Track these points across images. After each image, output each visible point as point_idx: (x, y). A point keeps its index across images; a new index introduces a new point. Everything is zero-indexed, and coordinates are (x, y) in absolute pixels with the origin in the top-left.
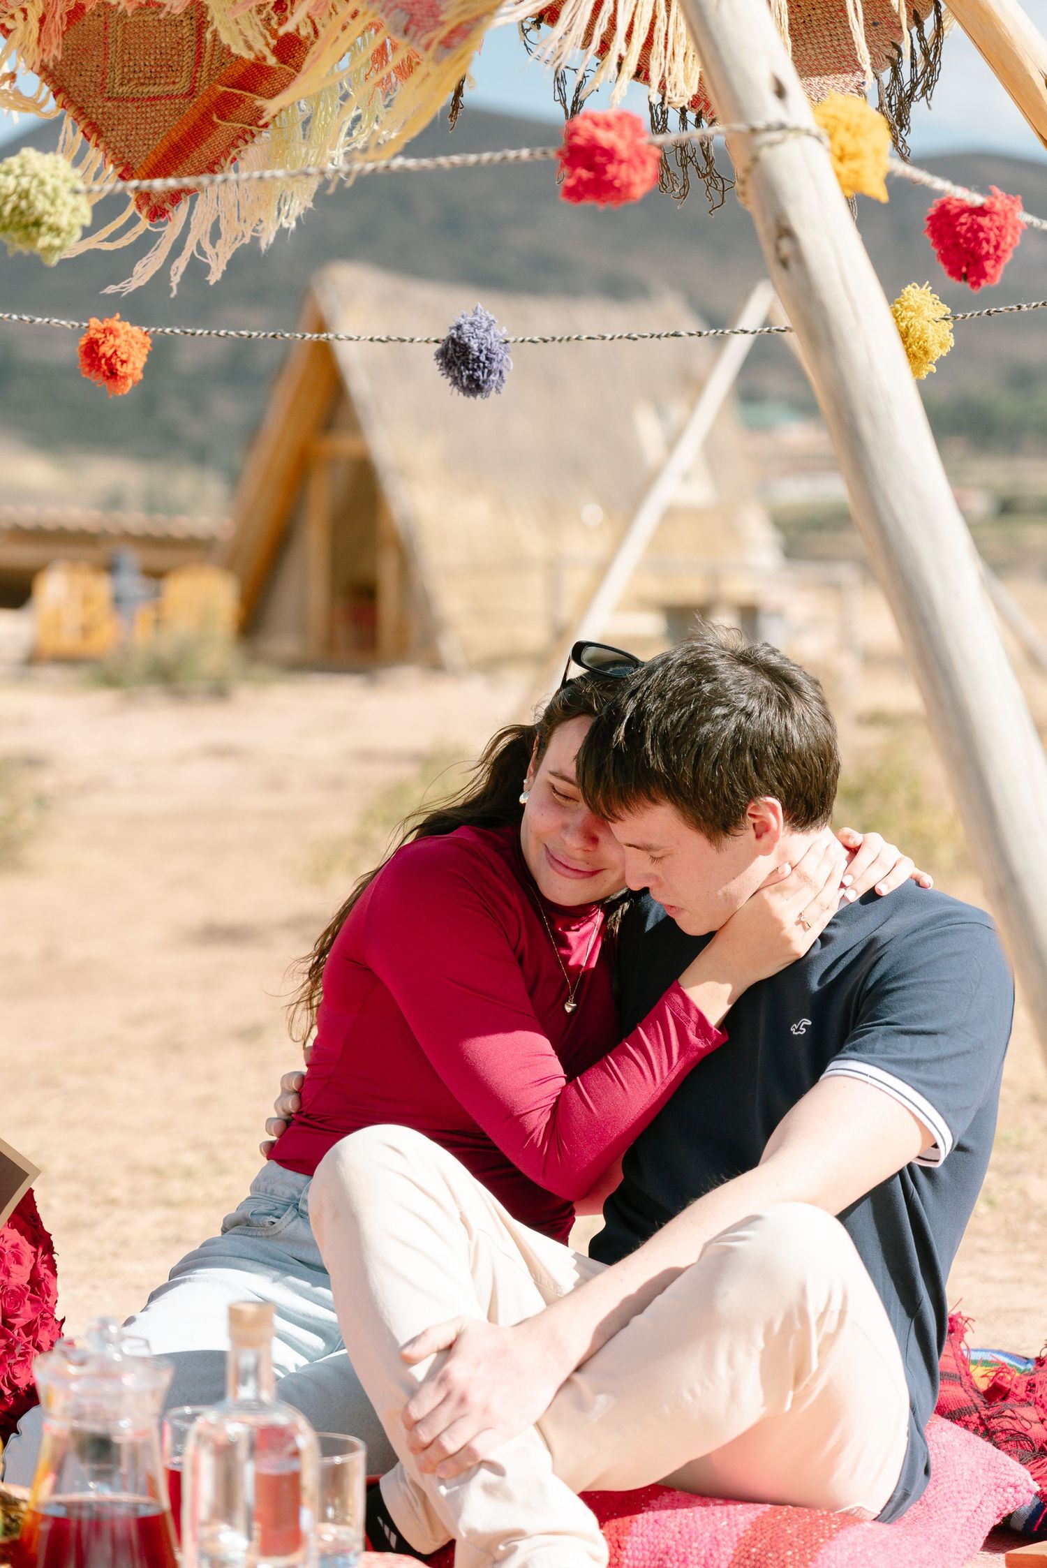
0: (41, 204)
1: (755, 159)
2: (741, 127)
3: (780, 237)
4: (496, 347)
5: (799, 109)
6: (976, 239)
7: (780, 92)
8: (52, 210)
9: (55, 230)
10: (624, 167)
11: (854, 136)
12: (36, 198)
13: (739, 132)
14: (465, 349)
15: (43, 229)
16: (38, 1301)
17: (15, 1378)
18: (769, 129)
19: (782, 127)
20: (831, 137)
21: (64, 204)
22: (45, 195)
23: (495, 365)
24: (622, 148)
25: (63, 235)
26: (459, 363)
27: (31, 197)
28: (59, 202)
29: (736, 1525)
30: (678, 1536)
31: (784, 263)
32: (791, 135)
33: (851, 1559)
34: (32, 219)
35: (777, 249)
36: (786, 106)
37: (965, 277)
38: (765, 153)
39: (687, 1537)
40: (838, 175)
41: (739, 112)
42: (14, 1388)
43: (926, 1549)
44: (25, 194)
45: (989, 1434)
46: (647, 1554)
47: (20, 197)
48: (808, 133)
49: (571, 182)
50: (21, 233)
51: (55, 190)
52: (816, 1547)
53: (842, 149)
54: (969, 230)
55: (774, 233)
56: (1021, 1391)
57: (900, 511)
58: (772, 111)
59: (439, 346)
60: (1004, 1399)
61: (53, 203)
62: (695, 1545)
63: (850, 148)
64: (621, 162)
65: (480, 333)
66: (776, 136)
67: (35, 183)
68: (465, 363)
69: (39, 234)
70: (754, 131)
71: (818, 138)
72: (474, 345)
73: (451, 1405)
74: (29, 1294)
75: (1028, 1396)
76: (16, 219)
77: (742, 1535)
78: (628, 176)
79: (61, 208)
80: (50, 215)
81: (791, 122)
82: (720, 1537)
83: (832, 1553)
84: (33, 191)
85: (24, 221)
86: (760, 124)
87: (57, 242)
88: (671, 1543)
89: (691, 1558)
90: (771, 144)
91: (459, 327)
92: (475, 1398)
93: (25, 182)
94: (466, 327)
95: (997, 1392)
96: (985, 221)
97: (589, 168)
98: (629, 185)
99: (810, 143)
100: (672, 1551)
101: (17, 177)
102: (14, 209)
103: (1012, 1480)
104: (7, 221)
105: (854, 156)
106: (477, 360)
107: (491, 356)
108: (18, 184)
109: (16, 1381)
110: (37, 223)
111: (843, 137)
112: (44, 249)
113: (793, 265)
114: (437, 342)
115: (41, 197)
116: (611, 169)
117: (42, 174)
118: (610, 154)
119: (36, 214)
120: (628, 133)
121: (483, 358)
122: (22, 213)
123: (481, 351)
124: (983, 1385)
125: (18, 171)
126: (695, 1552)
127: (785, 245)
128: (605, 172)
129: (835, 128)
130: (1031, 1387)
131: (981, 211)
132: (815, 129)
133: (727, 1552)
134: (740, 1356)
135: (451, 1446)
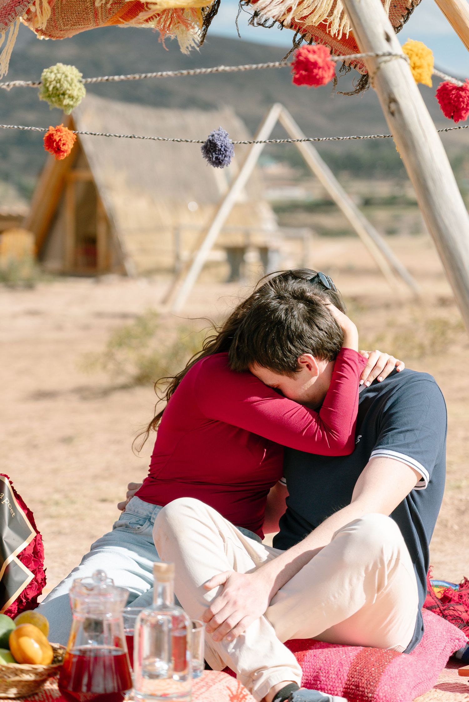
0: (66, 85)
1: (378, 68)
2: (372, 54)
3: (390, 102)
4: (228, 145)
5: (396, 48)
6: (458, 101)
7: (388, 39)
8: (70, 88)
9: (71, 97)
10: (321, 70)
11: (420, 58)
12: (64, 83)
13: (371, 56)
14: (215, 145)
15: (66, 96)
16: (37, 561)
17: (27, 594)
18: (384, 55)
19: (390, 54)
20: (410, 58)
21: (76, 86)
22: (67, 81)
23: (228, 153)
24: (320, 62)
25: (74, 100)
26: (212, 151)
27: (62, 82)
28: (73, 85)
29: (349, 657)
30: (325, 662)
31: (392, 114)
32: (394, 58)
33: (399, 671)
34: (62, 92)
35: (389, 107)
36: (391, 45)
37: (452, 117)
38: (383, 65)
39: (328, 662)
40: (413, 75)
41: (371, 47)
42: (27, 598)
43: (427, 666)
44: (59, 81)
45: (445, 617)
46: (312, 670)
47: (57, 82)
48: (401, 57)
49: (297, 76)
50: (57, 98)
51: (72, 79)
52: (384, 666)
53: (414, 64)
54: (455, 97)
55: (388, 101)
56: (456, 598)
57: (447, 222)
58: (385, 47)
59: (203, 144)
60: (449, 602)
61: (71, 85)
62: (333, 666)
63: (418, 64)
64: (320, 68)
65: (222, 138)
66: (387, 58)
67: (63, 76)
68: (215, 151)
69: (64, 98)
70: (377, 56)
71: (405, 59)
72: (219, 143)
73: (230, 605)
74: (33, 558)
75: (459, 600)
76: (55, 92)
77: (352, 661)
78: (322, 74)
79: (74, 87)
80: (69, 90)
81: (394, 52)
82: (343, 662)
83: (391, 669)
84: (62, 80)
85: (58, 93)
86: (380, 53)
87: (71, 103)
88: (322, 665)
89: (331, 671)
90: (385, 62)
91: (213, 136)
92: (240, 602)
93: (59, 76)
94: (216, 136)
95: (446, 599)
96: (463, 94)
97: (305, 71)
98: (322, 78)
99: (402, 61)
100: (322, 669)
101: (55, 74)
102: (54, 88)
103: (457, 637)
104: (51, 93)
105: (419, 67)
106: (220, 150)
107: (226, 149)
108: (56, 76)
109: (28, 596)
110: (64, 94)
111: (415, 59)
112: (66, 106)
113: (396, 115)
114: (202, 142)
115: (66, 82)
116: (315, 71)
117: (66, 73)
118: (315, 64)
119: (64, 89)
120: (322, 55)
121: (223, 150)
122: (57, 89)
123: (222, 146)
124: (439, 596)
125: (56, 71)
126: (332, 669)
127: (393, 106)
128: (313, 72)
129: (411, 55)
130: (461, 597)
131: (462, 89)
132: (404, 56)
133: (346, 669)
134: (355, 580)
135: (233, 623)
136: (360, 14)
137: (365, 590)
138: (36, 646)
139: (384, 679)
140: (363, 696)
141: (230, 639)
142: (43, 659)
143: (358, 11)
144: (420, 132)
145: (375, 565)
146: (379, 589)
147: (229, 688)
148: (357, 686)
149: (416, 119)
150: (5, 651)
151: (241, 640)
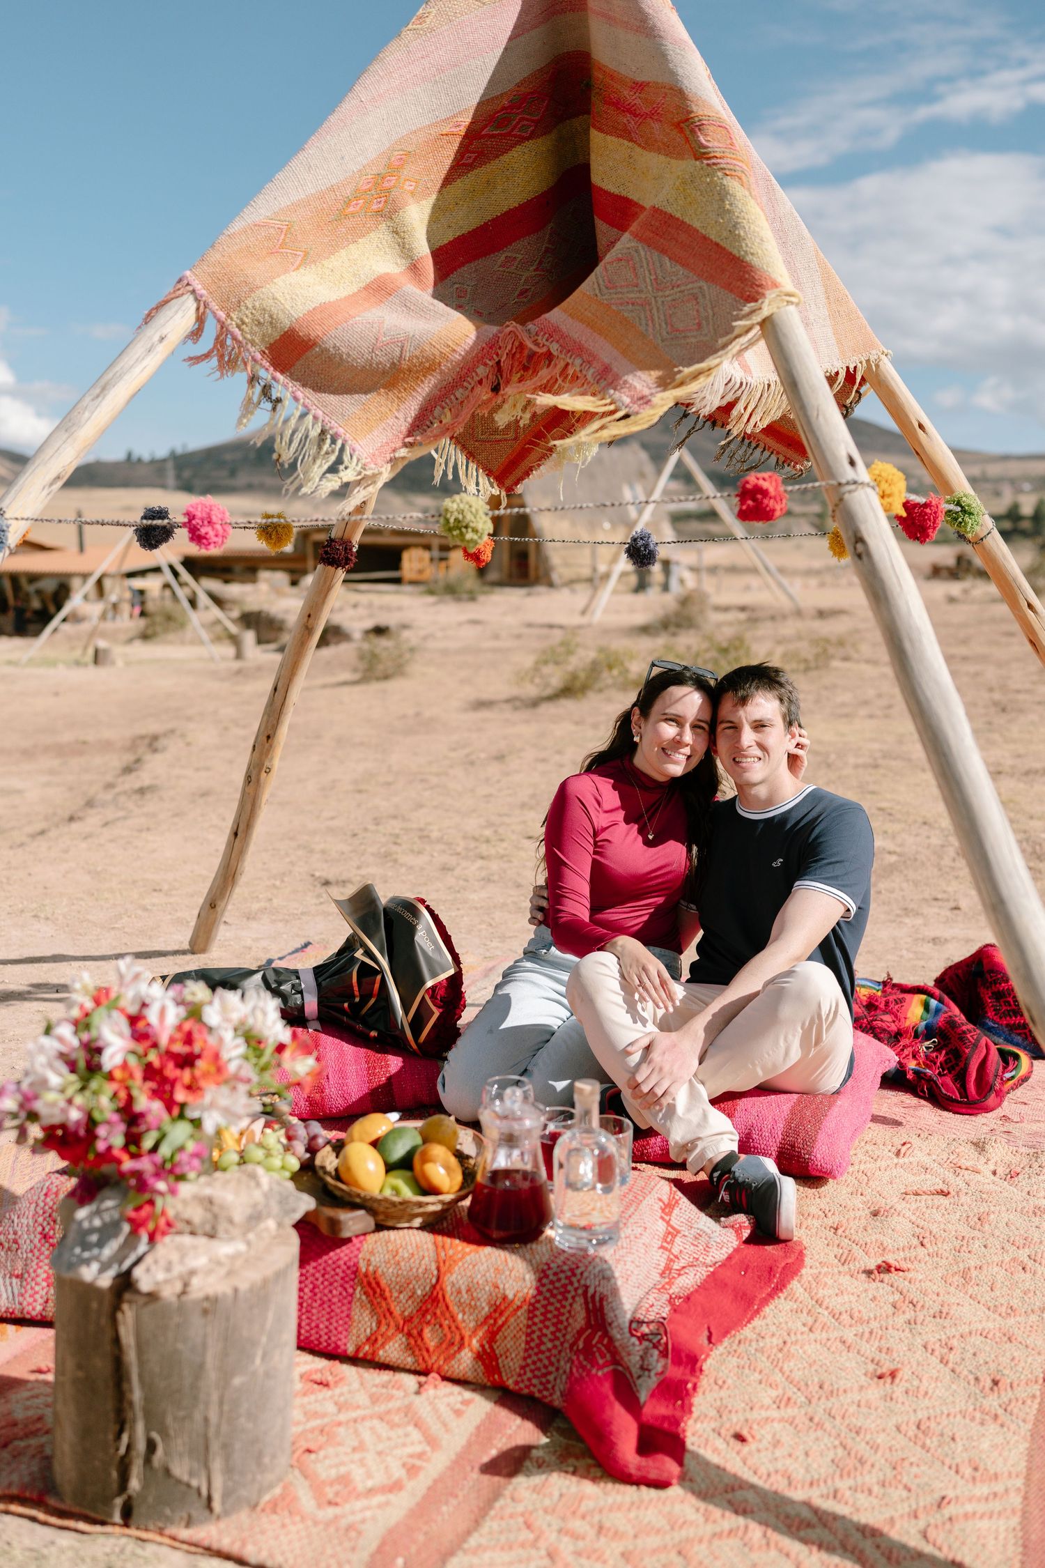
1: (841, 500)
2: (834, 482)
3: (856, 540)
5: (862, 474)
7: (852, 463)
10: (772, 500)
11: (889, 485)
13: (832, 485)
15: (470, 530)
18: (848, 483)
19: (855, 482)
20: (878, 486)
21: (480, 519)
22: (471, 513)
23: (653, 554)
25: (479, 535)
26: (636, 553)
27: (465, 514)
28: (477, 518)
29: (782, 1111)
30: (756, 1117)
31: (859, 556)
32: (860, 487)
34: (464, 525)
35: (856, 547)
36: (856, 471)
38: (847, 496)
39: (760, 1118)
40: (883, 505)
41: (831, 474)
44: (461, 512)
47: (459, 514)
48: (868, 485)
49: (742, 510)
50: (458, 532)
51: (476, 511)
52: (820, 1121)
53: (884, 492)
55: (853, 540)
58: (849, 473)
59: (627, 545)
61: (475, 517)
63: (887, 492)
64: (771, 497)
65: (645, 541)
66: (852, 487)
68: (639, 556)
70: (840, 484)
71: (873, 488)
72: (643, 548)
73: (656, 1073)
77: (786, 1117)
78: (774, 505)
79: (478, 521)
80: (473, 523)
81: (859, 479)
82: (775, 1118)
83: (826, 1124)
86: (844, 481)
87: (476, 537)
89: (764, 1128)
90: (850, 492)
92: (666, 1068)
97: (753, 501)
98: (773, 511)
99: (869, 490)
100: (755, 1125)
103: (886, 1056)
105: (889, 496)
111: (884, 486)
112: (471, 540)
113: (864, 558)
114: (625, 543)
116: (766, 501)
118: (765, 493)
121: (647, 551)
125: (458, 501)
126: (766, 1125)
127: (859, 546)
128: (763, 503)
129: (880, 482)
131: (925, 505)
132: (871, 483)
133: (781, 1126)
134: (790, 1037)
135: (659, 1092)
136: (818, 434)
137: (802, 1046)
138: (442, 1171)
139: (822, 1137)
140: (799, 1156)
141: (658, 1108)
142: (451, 1187)
143: (815, 428)
144: (894, 580)
145: (812, 1022)
146: (817, 1043)
147: (660, 1200)
148: (793, 1146)
149: (889, 564)
150: (408, 1174)
151: (672, 1109)
